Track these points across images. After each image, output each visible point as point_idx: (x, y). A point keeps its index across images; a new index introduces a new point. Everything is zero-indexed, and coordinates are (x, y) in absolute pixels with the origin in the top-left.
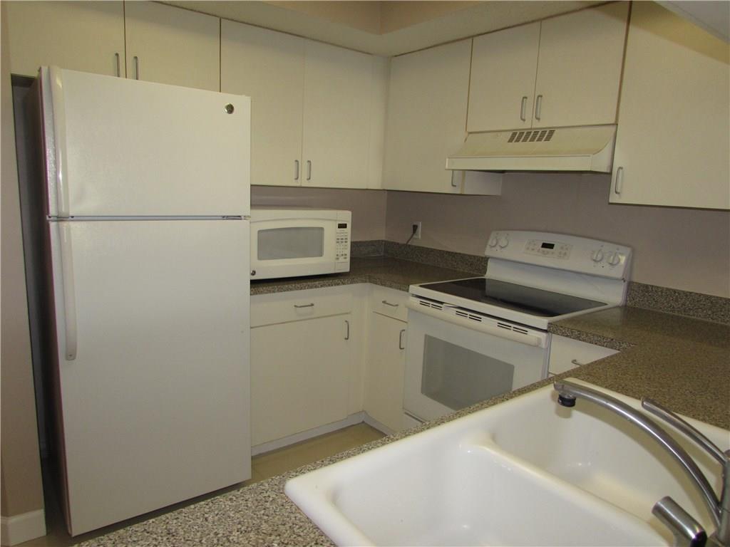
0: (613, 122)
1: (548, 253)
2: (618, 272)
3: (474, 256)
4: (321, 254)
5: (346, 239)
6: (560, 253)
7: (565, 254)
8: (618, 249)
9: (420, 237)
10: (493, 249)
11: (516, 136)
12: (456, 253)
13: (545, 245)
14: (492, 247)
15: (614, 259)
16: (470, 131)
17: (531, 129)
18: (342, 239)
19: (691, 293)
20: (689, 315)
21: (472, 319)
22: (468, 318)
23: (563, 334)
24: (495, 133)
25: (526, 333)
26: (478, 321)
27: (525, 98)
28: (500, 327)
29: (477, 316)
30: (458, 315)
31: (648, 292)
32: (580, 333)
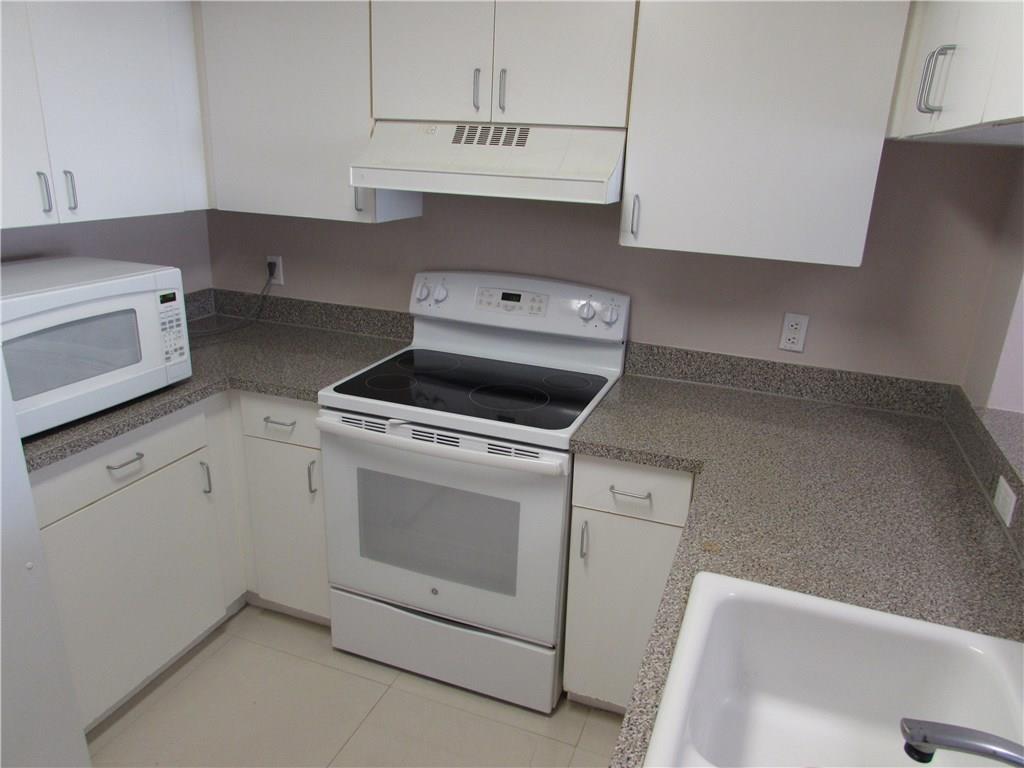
0: (623, 125)
1: (513, 308)
2: (617, 333)
3: (387, 313)
4: (137, 358)
5: (178, 320)
6: (532, 308)
7: (539, 309)
8: (613, 300)
9: (282, 283)
10: (424, 303)
11: (465, 133)
12: (354, 308)
13: (506, 297)
14: (419, 300)
15: (611, 315)
16: (377, 117)
17: (491, 123)
18: (171, 322)
19: (706, 354)
20: (704, 381)
21: (442, 440)
22: (435, 439)
23: (594, 454)
24: (426, 125)
25: (536, 456)
26: (454, 443)
27: (478, 71)
28: (492, 450)
29: (450, 436)
30: (416, 436)
31: (653, 355)
32: (621, 451)
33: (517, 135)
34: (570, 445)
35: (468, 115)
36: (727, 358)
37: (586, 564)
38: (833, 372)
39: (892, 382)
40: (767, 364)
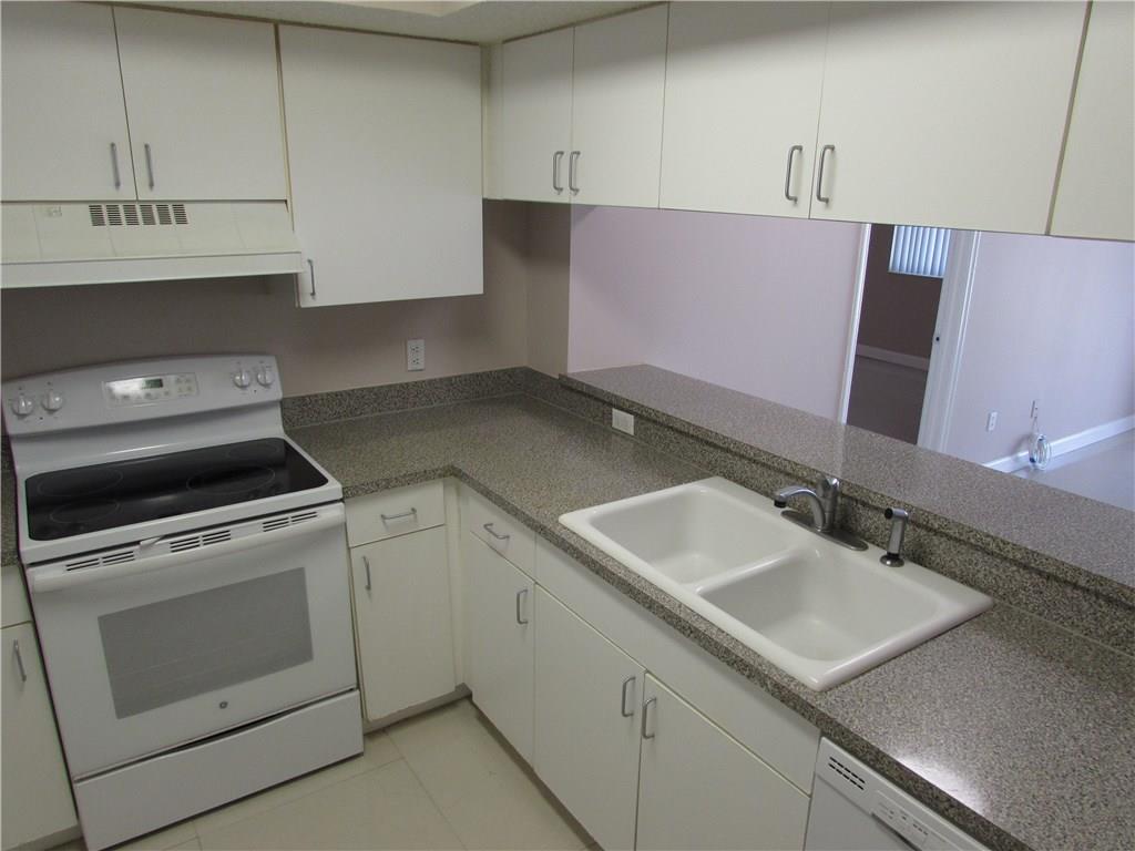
0: (283, 198)
1: (157, 395)
2: (277, 392)
10: (31, 418)
11: (100, 213)
14: (22, 416)
15: (266, 377)
17: (135, 201)
20: (356, 415)
21: (208, 540)
22: (201, 543)
23: (366, 492)
24: (45, 206)
25: (314, 515)
26: (225, 537)
27: (113, 145)
28: (267, 527)
29: (218, 532)
30: (175, 548)
31: (306, 405)
32: (388, 481)
33: (173, 212)
34: (344, 493)
35: (106, 193)
36: (370, 390)
37: (370, 595)
38: (449, 379)
39: (489, 375)
40: (401, 385)
